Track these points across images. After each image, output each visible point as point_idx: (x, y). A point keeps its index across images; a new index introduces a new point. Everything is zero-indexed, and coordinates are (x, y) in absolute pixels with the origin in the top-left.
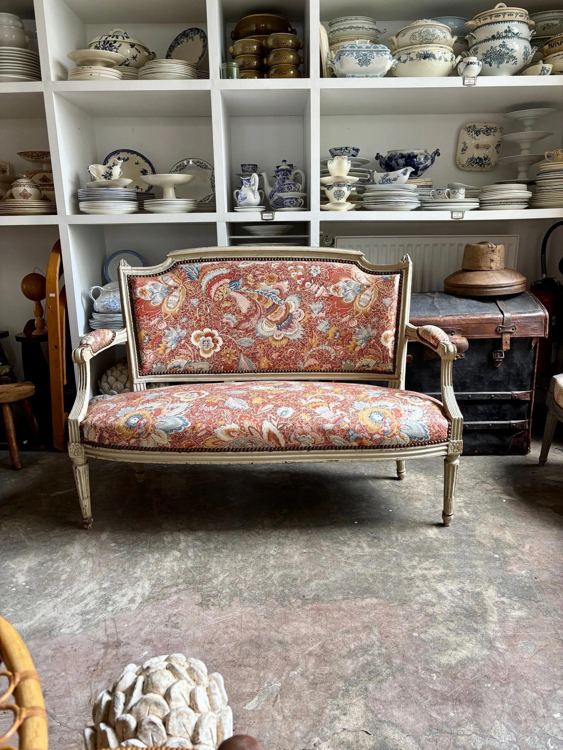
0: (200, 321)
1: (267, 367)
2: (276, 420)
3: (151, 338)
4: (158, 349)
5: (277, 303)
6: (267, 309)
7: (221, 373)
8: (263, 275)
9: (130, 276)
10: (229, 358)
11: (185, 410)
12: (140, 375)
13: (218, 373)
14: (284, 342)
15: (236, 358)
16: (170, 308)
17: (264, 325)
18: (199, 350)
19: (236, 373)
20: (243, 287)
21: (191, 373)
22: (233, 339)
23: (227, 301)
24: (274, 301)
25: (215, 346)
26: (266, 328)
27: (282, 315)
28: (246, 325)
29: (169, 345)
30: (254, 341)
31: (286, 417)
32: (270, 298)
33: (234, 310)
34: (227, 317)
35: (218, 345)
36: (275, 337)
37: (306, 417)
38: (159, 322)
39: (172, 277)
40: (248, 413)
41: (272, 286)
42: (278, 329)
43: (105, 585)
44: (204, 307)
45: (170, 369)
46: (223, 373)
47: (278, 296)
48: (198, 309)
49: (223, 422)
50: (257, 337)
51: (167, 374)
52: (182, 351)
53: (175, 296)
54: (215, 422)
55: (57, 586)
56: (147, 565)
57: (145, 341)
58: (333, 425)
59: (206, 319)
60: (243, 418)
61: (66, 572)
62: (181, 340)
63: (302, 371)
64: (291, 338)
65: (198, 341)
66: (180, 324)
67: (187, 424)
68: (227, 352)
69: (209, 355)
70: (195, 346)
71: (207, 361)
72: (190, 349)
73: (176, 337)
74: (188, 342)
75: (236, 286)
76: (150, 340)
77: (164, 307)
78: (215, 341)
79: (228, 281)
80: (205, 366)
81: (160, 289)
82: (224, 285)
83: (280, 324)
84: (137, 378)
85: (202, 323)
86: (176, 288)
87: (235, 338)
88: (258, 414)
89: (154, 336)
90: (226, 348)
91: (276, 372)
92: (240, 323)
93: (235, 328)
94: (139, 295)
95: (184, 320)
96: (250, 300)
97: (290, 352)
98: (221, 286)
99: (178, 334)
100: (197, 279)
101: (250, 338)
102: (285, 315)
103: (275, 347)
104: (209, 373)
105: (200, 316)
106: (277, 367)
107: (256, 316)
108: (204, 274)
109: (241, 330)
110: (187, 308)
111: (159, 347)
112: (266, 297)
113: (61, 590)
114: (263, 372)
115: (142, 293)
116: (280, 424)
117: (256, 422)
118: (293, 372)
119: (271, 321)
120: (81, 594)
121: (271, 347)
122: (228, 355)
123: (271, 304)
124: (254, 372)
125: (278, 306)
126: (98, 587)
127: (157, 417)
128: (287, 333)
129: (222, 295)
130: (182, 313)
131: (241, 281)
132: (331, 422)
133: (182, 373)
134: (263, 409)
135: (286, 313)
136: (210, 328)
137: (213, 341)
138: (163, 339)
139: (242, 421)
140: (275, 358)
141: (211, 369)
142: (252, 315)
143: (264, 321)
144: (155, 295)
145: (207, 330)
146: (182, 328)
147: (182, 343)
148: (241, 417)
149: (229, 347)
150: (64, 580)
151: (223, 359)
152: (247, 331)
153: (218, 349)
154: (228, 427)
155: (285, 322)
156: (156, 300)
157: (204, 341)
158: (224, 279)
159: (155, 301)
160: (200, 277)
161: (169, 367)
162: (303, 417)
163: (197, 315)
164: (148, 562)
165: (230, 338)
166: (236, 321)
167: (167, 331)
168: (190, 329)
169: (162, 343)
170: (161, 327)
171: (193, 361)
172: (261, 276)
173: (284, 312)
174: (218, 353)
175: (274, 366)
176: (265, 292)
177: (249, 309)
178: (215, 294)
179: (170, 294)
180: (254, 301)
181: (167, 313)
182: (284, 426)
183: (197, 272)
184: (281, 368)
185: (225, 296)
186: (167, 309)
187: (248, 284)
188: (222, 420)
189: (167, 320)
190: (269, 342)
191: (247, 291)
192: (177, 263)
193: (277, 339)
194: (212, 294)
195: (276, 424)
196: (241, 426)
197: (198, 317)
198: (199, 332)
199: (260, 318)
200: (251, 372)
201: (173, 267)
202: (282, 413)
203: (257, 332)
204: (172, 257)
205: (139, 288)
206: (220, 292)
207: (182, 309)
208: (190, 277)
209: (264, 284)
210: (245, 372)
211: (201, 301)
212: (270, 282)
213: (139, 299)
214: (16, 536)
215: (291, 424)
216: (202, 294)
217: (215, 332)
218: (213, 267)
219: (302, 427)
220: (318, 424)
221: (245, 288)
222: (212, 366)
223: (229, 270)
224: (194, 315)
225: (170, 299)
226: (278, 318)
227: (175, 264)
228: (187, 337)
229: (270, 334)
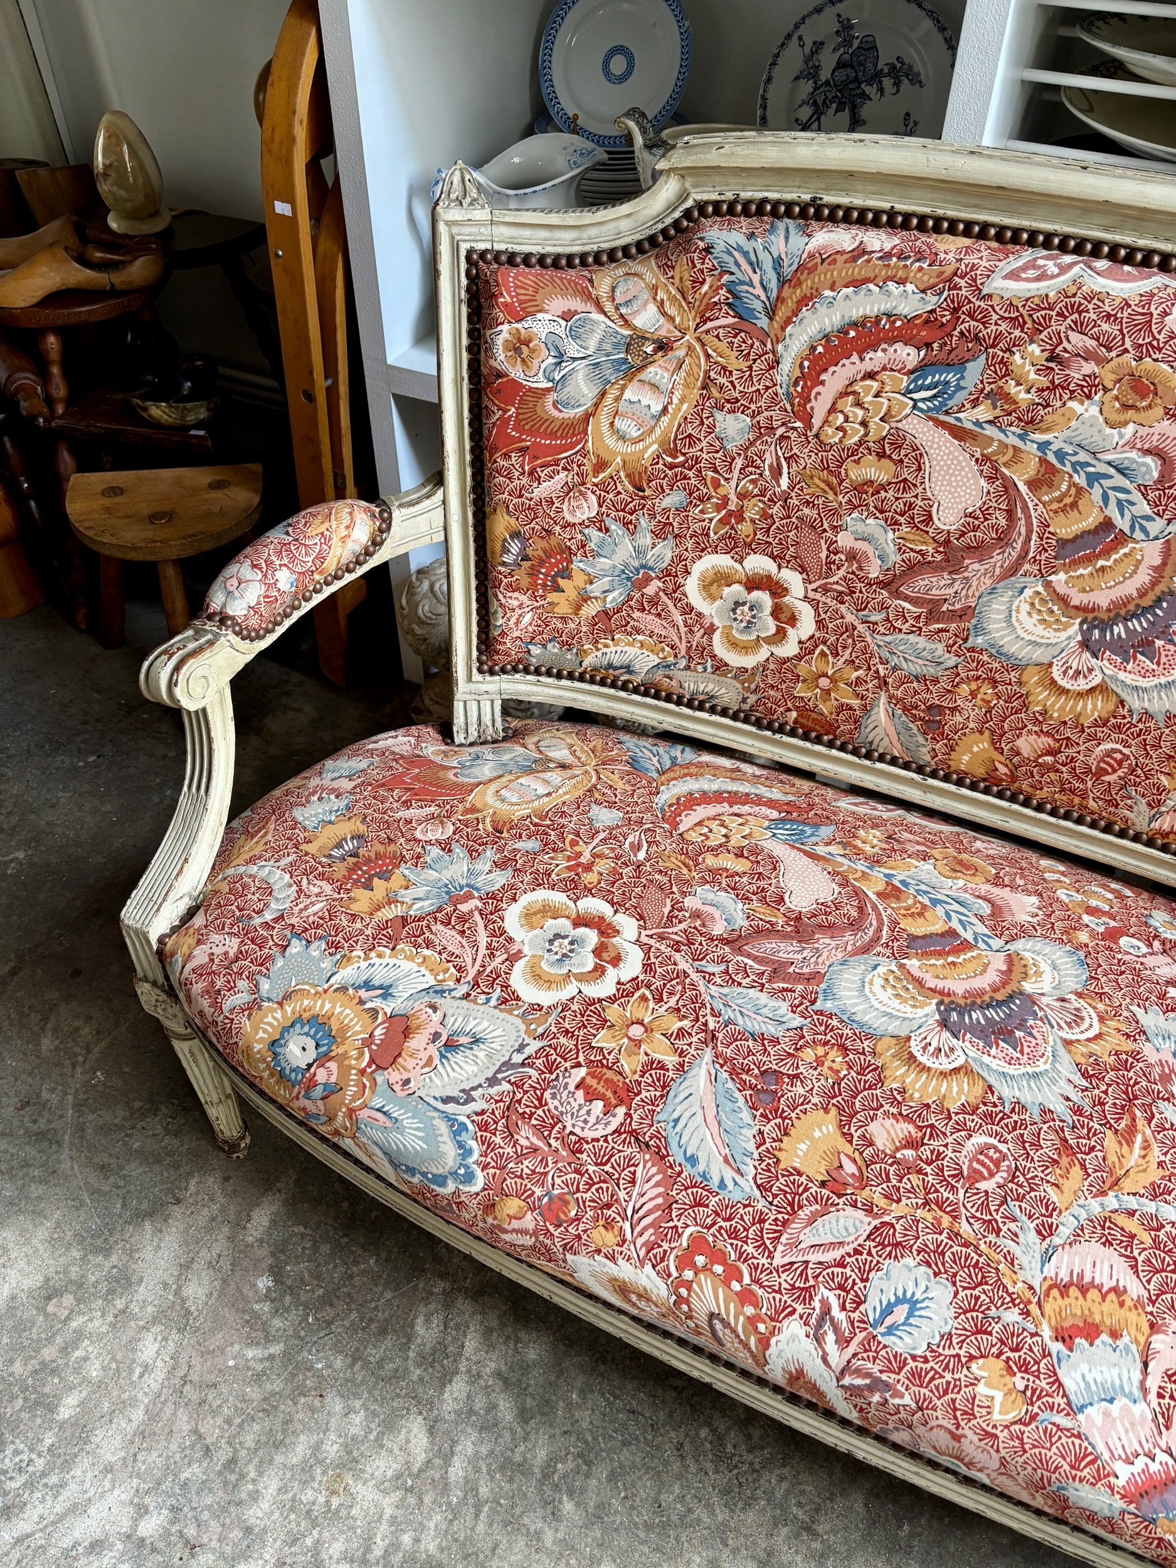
0: (740, 519)
1: (980, 772)
2: (843, 1342)
3: (529, 551)
4: (552, 597)
5: (1122, 523)
6: (1063, 543)
7: (781, 730)
8: (1101, 361)
9: (483, 254)
10: (828, 692)
11: (493, 1081)
12: (480, 671)
13: (769, 727)
14: (1095, 708)
15: (855, 703)
16: (622, 438)
17: (1025, 607)
18: (710, 630)
19: (842, 748)
20: (975, 403)
21: (668, 699)
22: (861, 628)
23: (882, 455)
24: (1113, 512)
25: (780, 635)
26: (1029, 625)
27: (1130, 588)
28: (936, 585)
29: (595, 589)
30: (952, 661)
31: (901, 1344)
32: (1097, 492)
33: (900, 506)
34: (860, 527)
35: (791, 631)
36: (1056, 673)
37: (999, 1396)
38: (568, 490)
39: (655, 289)
40: (733, 1234)
41: (1130, 429)
42: (1085, 644)
43: (149, 1527)
44: (769, 459)
45: (595, 669)
46: (793, 733)
47: (1143, 490)
48: (739, 463)
49: (610, 1238)
50: (972, 650)
51: (581, 679)
52: (646, 620)
53: (654, 387)
54: (578, 1219)
55: (32, 1450)
56: (305, 1471)
57: (507, 558)
58: (1119, 1504)
59: (765, 516)
60: (700, 1260)
61: (86, 1380)
62: (647, 580)
63: (1136, 838)
64: (1135, 703)
65: (713, 598)
66: (653, 516)
67: (469, 1178)
68: (822, 667)
69: (748, 662)
70: (700, 615)
71: (735, 677)
72: (679, 619)
73: (626, 565)
74: (675, 591)
75: (943, 391)
76: (525, 558)
77: (597, 428)
78: (785, 617)
79: (909, 356)
80: (728, 693)
81: (592, 343)
82: (885, 376)
83: (1105, 625)
84: (469, 679)
85: (745, 528)
86: (663, 346)
87: (872, 626)
88: (778, 1261)
89: (543, 544)
90: (823, 654)
91: (1013, 799)
92: (912, 569)
93: (883, 584)
94: (500, 357)
95: (673, 499)
96: (990, 479)
97: (1109, 753)
98: (871, 375)
99: (639, 552)
100: (763, 322)
101: (940, 648)
102: (1142, 594)
103: (1044, 713)
104: (735, 717)
105: (742, 496)
106: (1025, 786)
107: (999, 560)
108: (804, 301)
109: (906, 598)
110: (693, 451)
111: (558, 589)
112: (1080, 480)
113: (30, 1485)
114: (959, 783)
115: (517, 351)
116: (858, 1372)
117: (750, 1310)
118: (1093, 825)
119: (1063, 600)
120: (66, 1543)
121: (1025, 706)
122: (824, 682)
123: (1091, 520)
124: (920, 770)
125: (1122, 539)
126: (125, 1525)
127: (380, 1078)
128: (1122, 675)
129: (864, 424)
130: (671, 467)
131: (975, 370)
132: (1120, 1482)
133: (635, 691)
134: (808, 1238)
135: (1154, 584)
136: (773, 557)
137: (776, 612)
138: (578, 564)
139: (688, 1274)
140: (1026, 751)
141: (746, 707)
142: (979, 550)
143: (1028, 593)
144: (567, 367)
145: (759, 563)
146: (659, 534)
147: (650, 590)
148: (698, 1244)
149: (836, 655)
150: (62, 1426)
151: (800, 690)
152: (934, 610)
153: (790, 649)
154: (625, 1271)
155: (1134, 625)
156: (569, 390)
157: (737, 604)
158: (892, 341)
159: (563, 396)
160: (782, 313)
161: (589, 661)
162: (981, 1389)
163: (729, 489)
164: (317, 1448)
165: (850, 618)
166: (894, 557)
167: (594, 534)
168: (690, 544)
169: (569, 577)
170: (572, 512)
171: (683, 663)
172: (1089, 368)
173: (1143, 577)
174: (784, 661)
175: (1013, 778)
176: (1083, 457)
177: (974, 519)
178: (832, 410)
179: (631, 372)
180: (1009, 487)
181: (605, 455)
182: (871, 1389)
183: (773, 285)
184: (1039, 794)
185: (878, 428)
186: (611, 442)
187: (1007, 398)
188: (609, 1225)
189: (603, 487)
190: (1020, 683)
191: (990, 431)
192: (701, 206)
193: (1063, 683)
194: (819, 408)
195: (837, 1359)
196: (679, 1296)
197: (733, 497)
198: (723, 561)
199: (1013, 570)
200: (906, 766)
201: (676, 224)
202: (888, 1310)
203: (979, 630)
204: (683, 173)
205: (505, 327)
206: (858, 404)
207: (673, 454)
208: (735, 303)
209: (1088, 410)
210: (881, 758)
211: (763, 430)
212: (1126, 407)
213: (500, 375)
214: (54, 1099)
215: (907, 1400)
216: (774, 400)
217: (792, 579)
218: (858, 269)
219: (957, 1438)
220: (1043, 1463)
221: (983, 412)
222: (752, 699)
223: (932, 301)
224: (717, 485)
225: (628, 394)
226: (1102, 598)
227: (687, 214)
228: (674, 574)
229: (1039, 655)
